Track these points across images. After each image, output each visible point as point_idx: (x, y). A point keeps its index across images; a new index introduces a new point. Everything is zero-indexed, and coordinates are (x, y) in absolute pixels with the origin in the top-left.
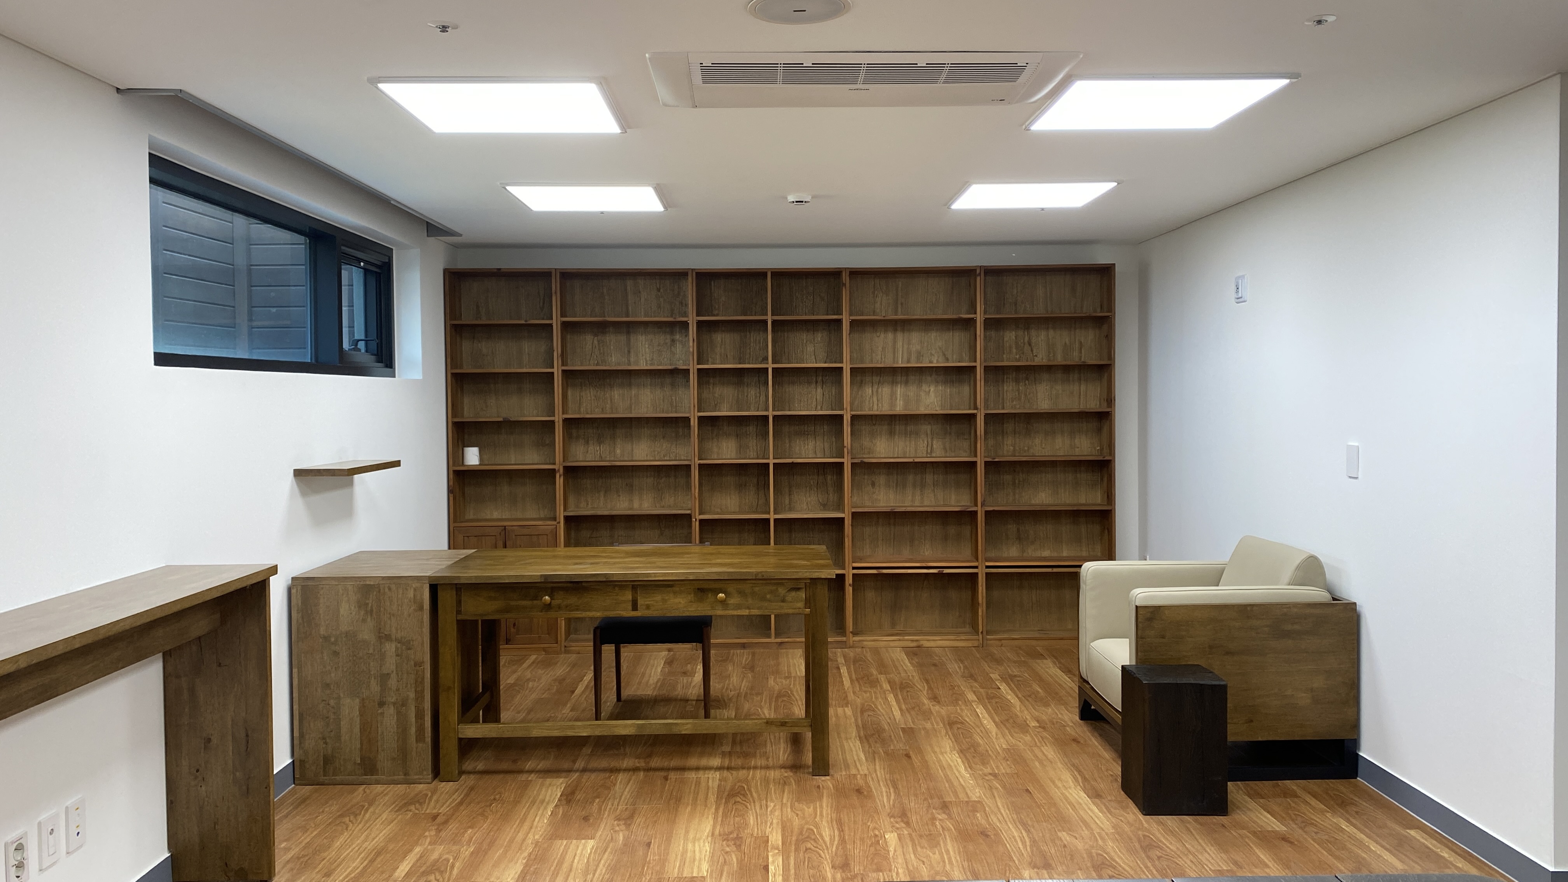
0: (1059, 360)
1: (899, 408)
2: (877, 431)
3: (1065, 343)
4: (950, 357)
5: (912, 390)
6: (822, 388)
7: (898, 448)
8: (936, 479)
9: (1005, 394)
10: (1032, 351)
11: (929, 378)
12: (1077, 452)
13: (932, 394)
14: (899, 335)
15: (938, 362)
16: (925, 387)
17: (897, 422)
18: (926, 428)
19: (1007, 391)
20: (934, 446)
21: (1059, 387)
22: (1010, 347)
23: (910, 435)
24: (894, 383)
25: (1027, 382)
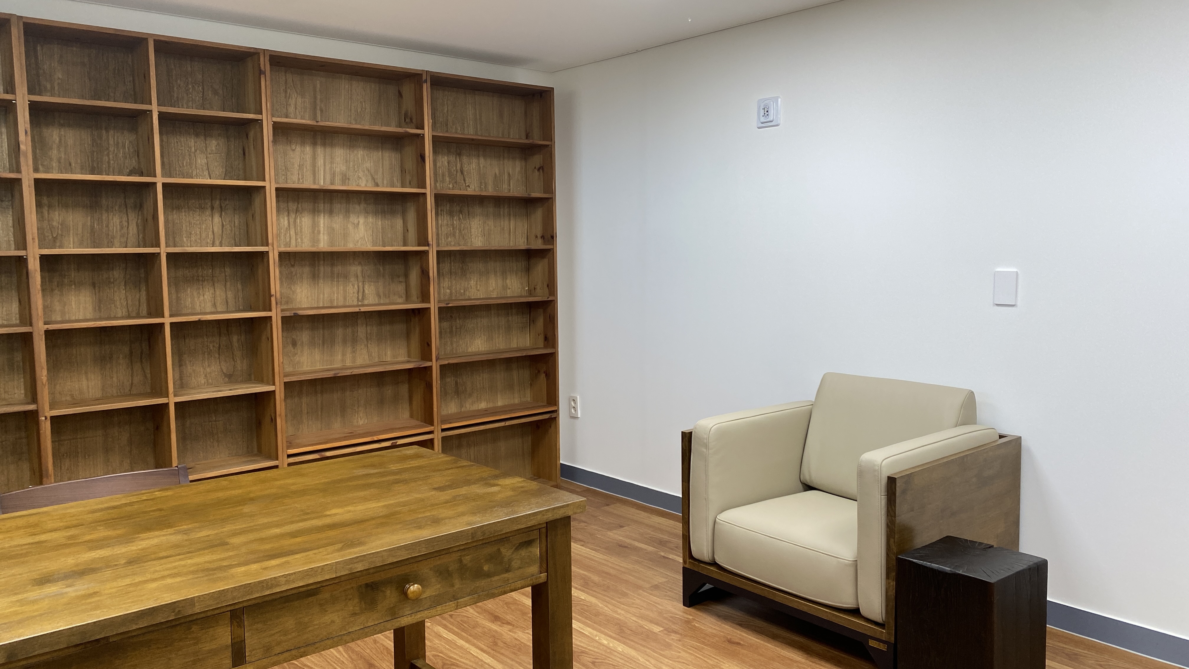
0: (490, 191)
1: (323, 245)
2: (296, 274)
3: (495, 174)
4: (379, 182)
5: (338, 222)
6: (221, 216)
7: (324, 294)
8: (369, 331)
9: (440, 229)
10: (465, 180)
11: (357, 207)
12: (509, 293)
13: (362, 227)
14: (320, 150)
15: (366, 186)
16: (353, 218)
17: (322, 262)
18: (356, 269)
19: (441, 225)
20: (366, 291)
21: (491, 223)
22: (443, 175)
23: (338, 277)
24: (315, 212)
25: (461, 216)
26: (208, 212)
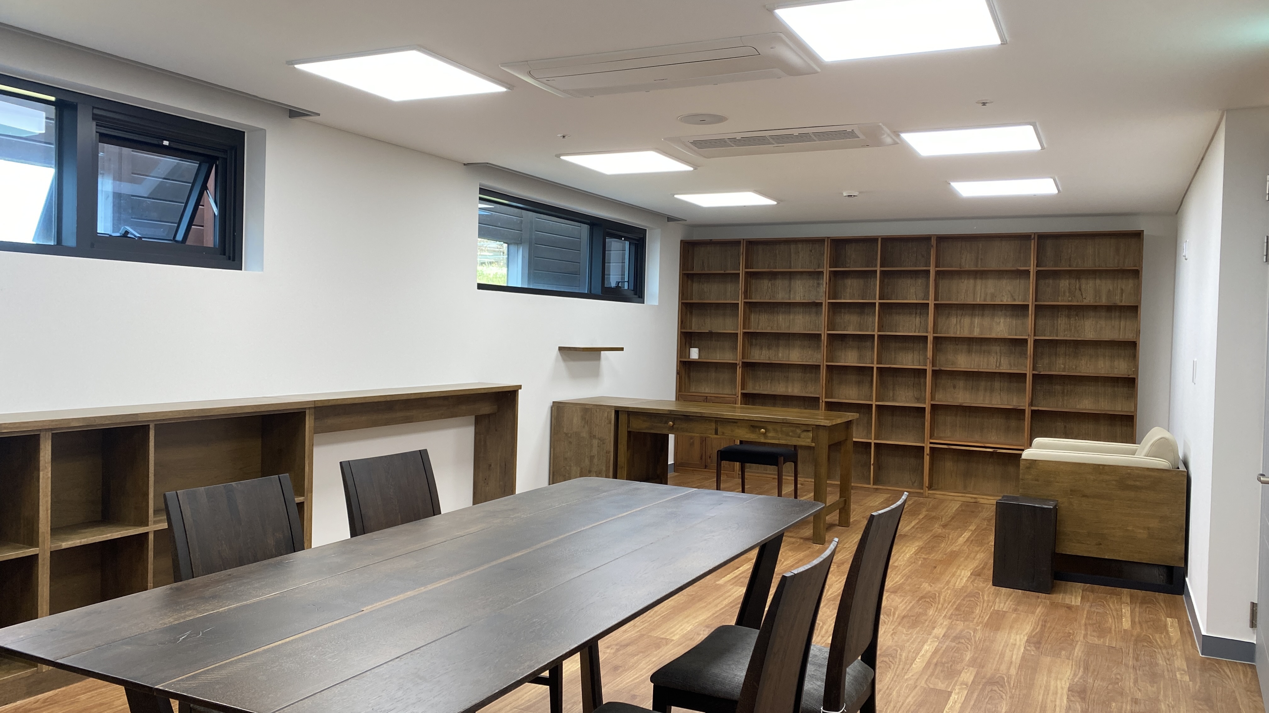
0: (1104, 301)
1: (976, 333)
2: (959, 349)
3: (1109, 289)
4: (1016, 298)
5: (987, 321)
6: (920, 318)
7: (974, 362)
8: (1002, 386)
9: (1059, 326)
10: (1082, 295)
11: (1000, 313)
12: (1116, 371)
13: (1002, 324)
14: (979, 282)
15: (1007, 301)
16: (996, 319)
17: (975, 344)
18: (996, 348)
19: (1060, 324)
20: (1002, 362)
21: (1102, 323)
22: (1064, 292)
23: (984, 352)
24: (973, 315)
25: (1077, 318)
26: (914, 316)
